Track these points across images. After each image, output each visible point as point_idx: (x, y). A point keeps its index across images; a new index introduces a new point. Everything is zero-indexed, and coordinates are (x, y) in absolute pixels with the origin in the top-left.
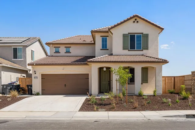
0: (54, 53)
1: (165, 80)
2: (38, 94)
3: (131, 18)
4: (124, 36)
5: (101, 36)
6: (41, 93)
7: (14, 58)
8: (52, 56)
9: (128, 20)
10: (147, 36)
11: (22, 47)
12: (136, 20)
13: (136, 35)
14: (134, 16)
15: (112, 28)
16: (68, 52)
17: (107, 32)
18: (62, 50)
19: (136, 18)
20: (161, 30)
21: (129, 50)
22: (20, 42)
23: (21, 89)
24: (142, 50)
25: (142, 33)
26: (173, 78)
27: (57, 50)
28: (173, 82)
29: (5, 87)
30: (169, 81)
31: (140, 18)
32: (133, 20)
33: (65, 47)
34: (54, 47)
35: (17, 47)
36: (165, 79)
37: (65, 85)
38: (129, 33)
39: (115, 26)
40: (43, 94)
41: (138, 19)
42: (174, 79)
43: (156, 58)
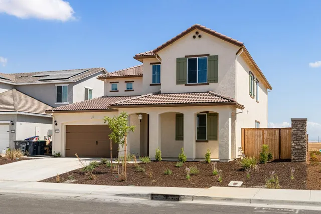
0: (110, 91)
1: (263, 135)
2: (59, 156)
3: (188, 31)
4: (179, 61)
5: (151, 64)
6: (63, 153)
7: (57, 102)
8: (107, 97)
9: (183, 34)
10: (215, 59)
11: (67, 85)
12: (197, 33)
13: (197, 58)
14: (193, 28)
15: (159, 49)
16: (130, 89)
17: (153, 56)
18: (122, 86)
19: (197, 30)
20: (240, 48)
21: (186, 85)
22: (67, 77)
23: (48, 148)
24: (208, 84)
25: (208, 55)
26: (277, 132)
27: (114, 87)
28: (278, 138)
29: (17, 144)
30: (271, 137)
31: (203, 29)
32: (193, 33)
33: (125, 82)
34: (110, 83)
35: (62, 85)
36: (263, 132)
37: (97, 142)
38: (186, 57)
39: (164, 46)
40: (67, 156)
41: (201, 33)
42: (280, 132)
43: (222, 98)
